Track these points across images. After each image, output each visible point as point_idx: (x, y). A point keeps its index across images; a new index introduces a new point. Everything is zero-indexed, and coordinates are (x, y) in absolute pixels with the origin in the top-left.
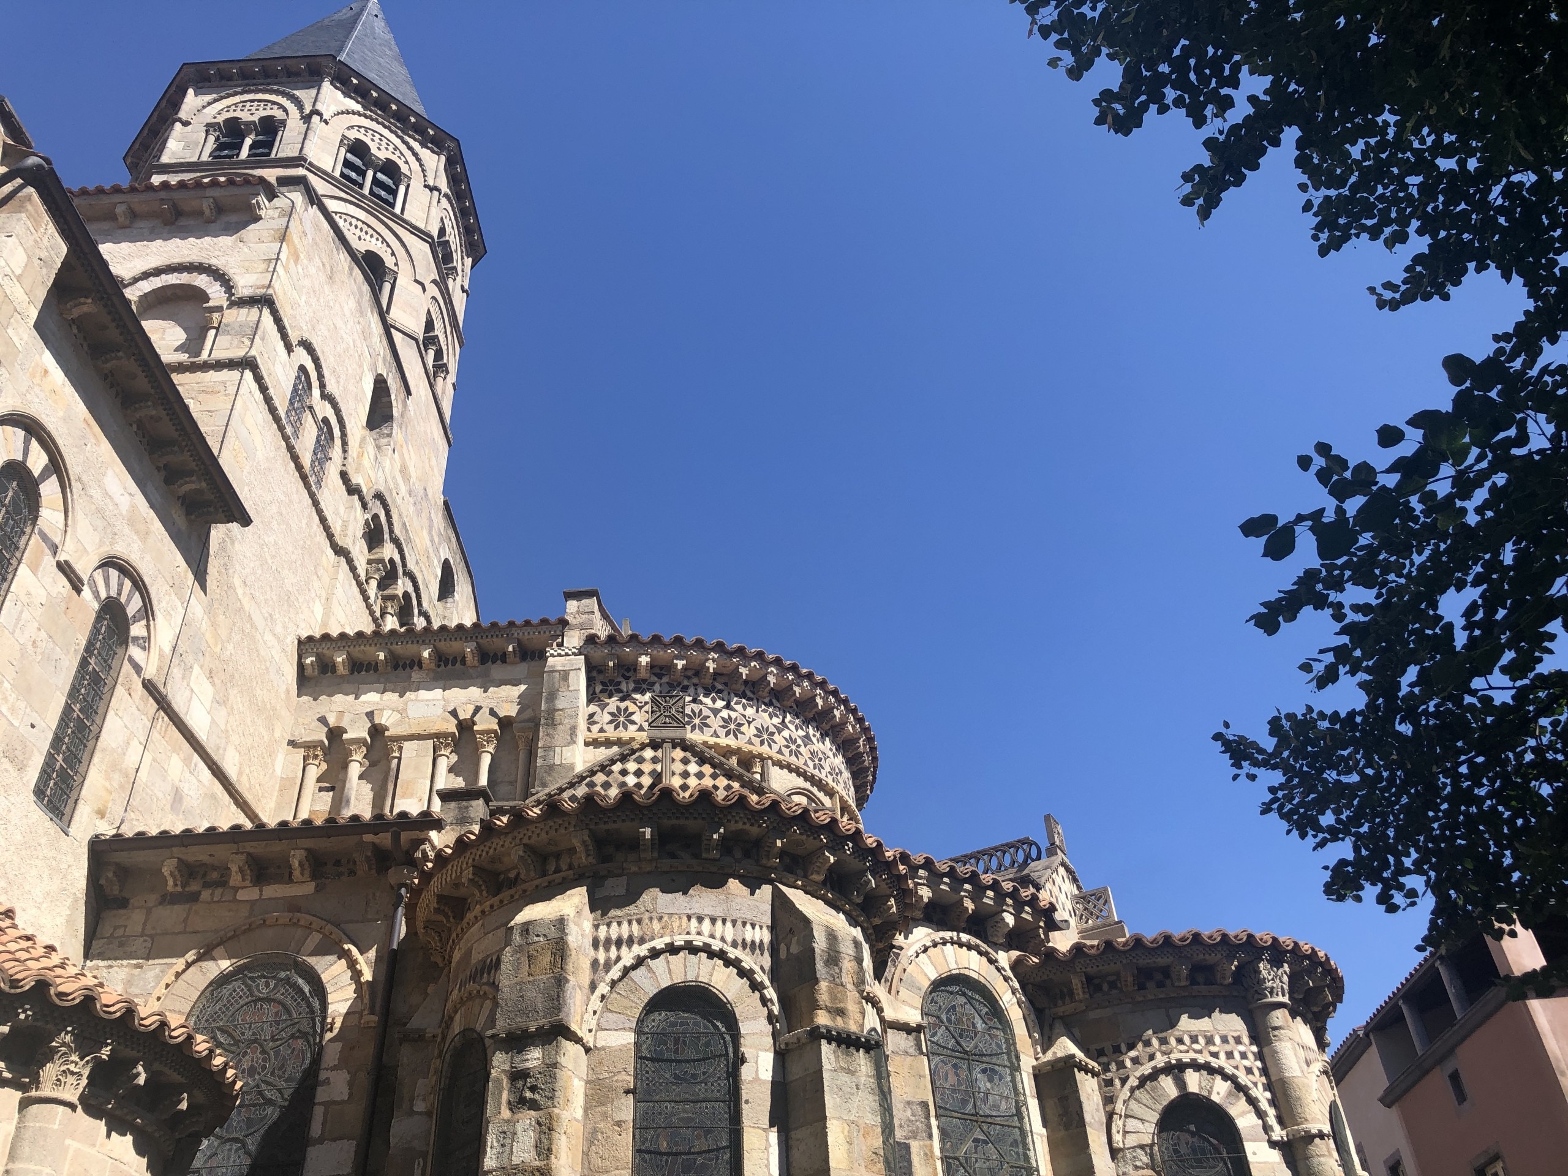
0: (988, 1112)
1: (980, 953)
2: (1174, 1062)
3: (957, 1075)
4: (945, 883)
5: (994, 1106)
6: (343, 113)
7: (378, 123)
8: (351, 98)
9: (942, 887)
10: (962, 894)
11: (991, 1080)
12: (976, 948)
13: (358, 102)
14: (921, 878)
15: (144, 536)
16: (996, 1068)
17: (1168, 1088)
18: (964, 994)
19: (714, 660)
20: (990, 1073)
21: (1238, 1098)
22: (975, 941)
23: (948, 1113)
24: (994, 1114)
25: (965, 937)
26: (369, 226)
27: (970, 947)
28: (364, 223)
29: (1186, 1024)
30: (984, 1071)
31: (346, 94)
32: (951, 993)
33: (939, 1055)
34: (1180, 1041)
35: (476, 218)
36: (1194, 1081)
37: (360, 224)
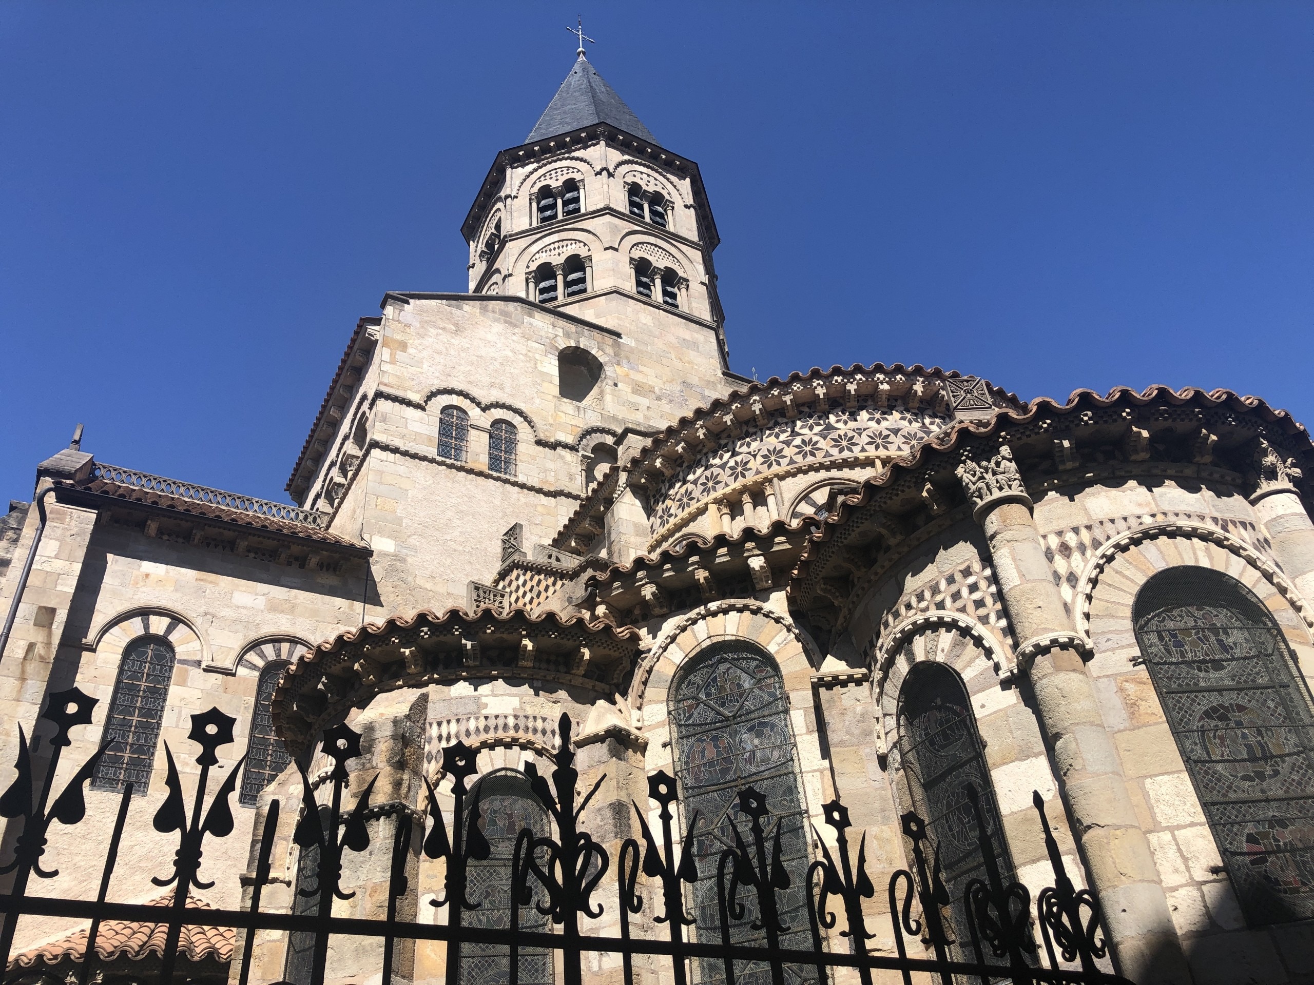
0: (754, 770)
1: (740, 611)
2: (899, 635)
3: (716, 746)
4: (668, 570)
5: (762, 761)
6: (525, 180)
7: (550, 163)
8: (528, 164)
9: (666, 574)
10: (690, 569)
11: (759, 735)
12: (732, 608)
13: (533, 163)
14: (641, 579)
15: (292, 609)
16: (767, 719)
17: (902, 666)
18: (726, 660)
19: (702, 427)
20: (758, 729)
21: (964, 645)
22: (725, 603)
23: (702, 790)
24: (762, 769)
25: (713, 606)
26: (562, 240)
27: (725, 612)
28: (558, 241)
29: (912, 583)
30: (751, 729)
31: (523, 166)
32: (712, 666)
33: (694, 735)
34: (909, 607)
35: (665, 151)
36: (920, 648)
37: (556, 245)
